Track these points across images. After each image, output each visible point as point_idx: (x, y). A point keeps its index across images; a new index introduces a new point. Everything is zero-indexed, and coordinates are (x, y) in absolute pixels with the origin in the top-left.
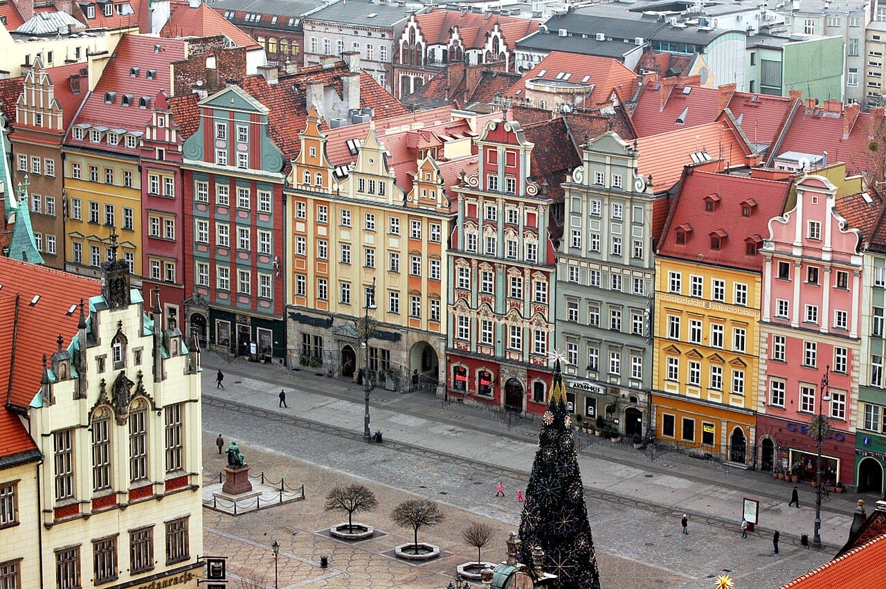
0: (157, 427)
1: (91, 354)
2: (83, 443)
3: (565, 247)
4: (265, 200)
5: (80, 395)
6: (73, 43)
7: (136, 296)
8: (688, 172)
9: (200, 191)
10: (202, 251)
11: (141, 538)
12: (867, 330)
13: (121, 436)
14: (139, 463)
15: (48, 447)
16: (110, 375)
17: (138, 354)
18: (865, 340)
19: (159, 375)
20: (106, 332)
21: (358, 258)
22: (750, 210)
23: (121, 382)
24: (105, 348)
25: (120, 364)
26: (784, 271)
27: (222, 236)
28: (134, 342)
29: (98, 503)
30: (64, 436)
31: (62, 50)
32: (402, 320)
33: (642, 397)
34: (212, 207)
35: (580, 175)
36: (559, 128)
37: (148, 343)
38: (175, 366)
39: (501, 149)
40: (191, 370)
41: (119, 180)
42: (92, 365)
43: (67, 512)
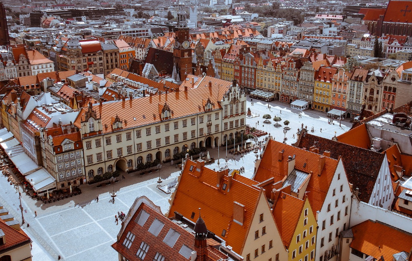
0: (240, 105)
1: (230, 94)
2: (229, 107)
3: (300, 78)
4: (253, 71)
5: (229, 100)
6: (223, 46)
7: (237, 85)
8: (320, 67)
9: (243, 69)
10: (243, 78)
11: (237, 121)
12: (349, 93)
13: (234, 106)
14: (237, 110)
15: (224, 108)
16: (233, 97)
17: (237, 94)
18: (349, 94)
19: (240, 97)
20: (233, 90)
21: (267, 79)
22: (330, 74)
23: (235, 98)
24: (232, 93)
25: (235, 95)
26: (336, 83)
27: (250, 77)
28: (237, 92)
29: (231, 116)
30: (226, 106)
31: (221, 47)
32: (274, 89)
33: (312, 102)
34: (245, 71)
35: (303, 68)
36: (300, 60)
37: (239, 92)
38: (243, 96)
39: (291, 63)
40: (245, 96)
41: (230, 67)
42: (231, 95)
43: (226, 117)
